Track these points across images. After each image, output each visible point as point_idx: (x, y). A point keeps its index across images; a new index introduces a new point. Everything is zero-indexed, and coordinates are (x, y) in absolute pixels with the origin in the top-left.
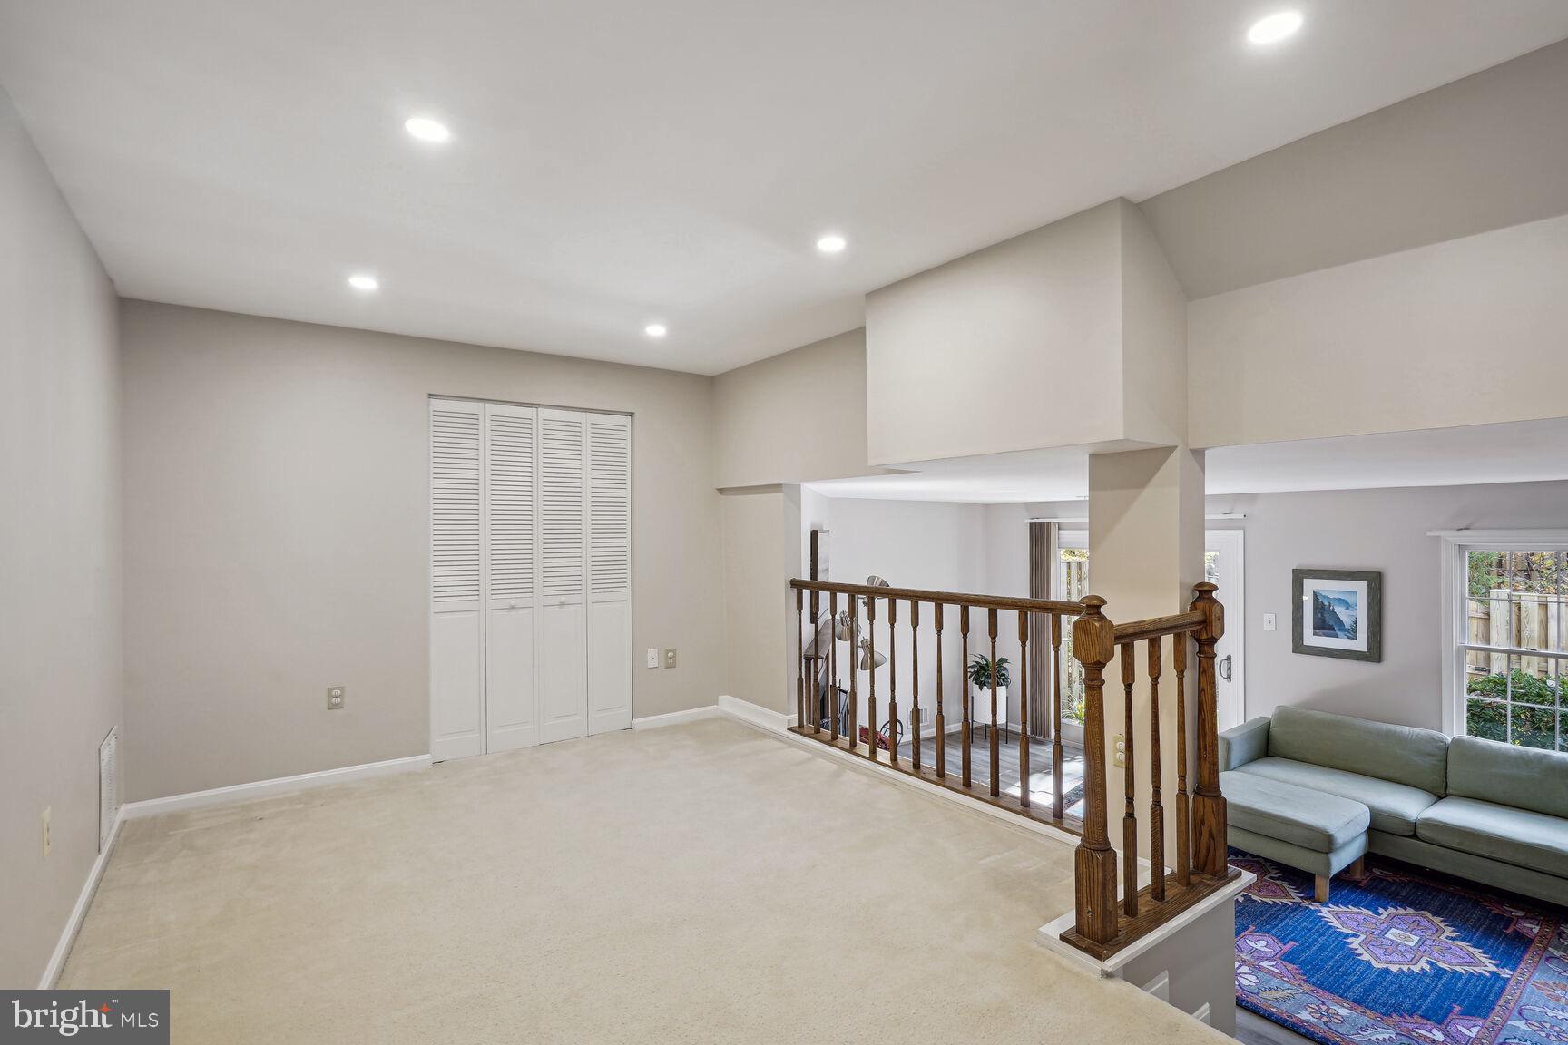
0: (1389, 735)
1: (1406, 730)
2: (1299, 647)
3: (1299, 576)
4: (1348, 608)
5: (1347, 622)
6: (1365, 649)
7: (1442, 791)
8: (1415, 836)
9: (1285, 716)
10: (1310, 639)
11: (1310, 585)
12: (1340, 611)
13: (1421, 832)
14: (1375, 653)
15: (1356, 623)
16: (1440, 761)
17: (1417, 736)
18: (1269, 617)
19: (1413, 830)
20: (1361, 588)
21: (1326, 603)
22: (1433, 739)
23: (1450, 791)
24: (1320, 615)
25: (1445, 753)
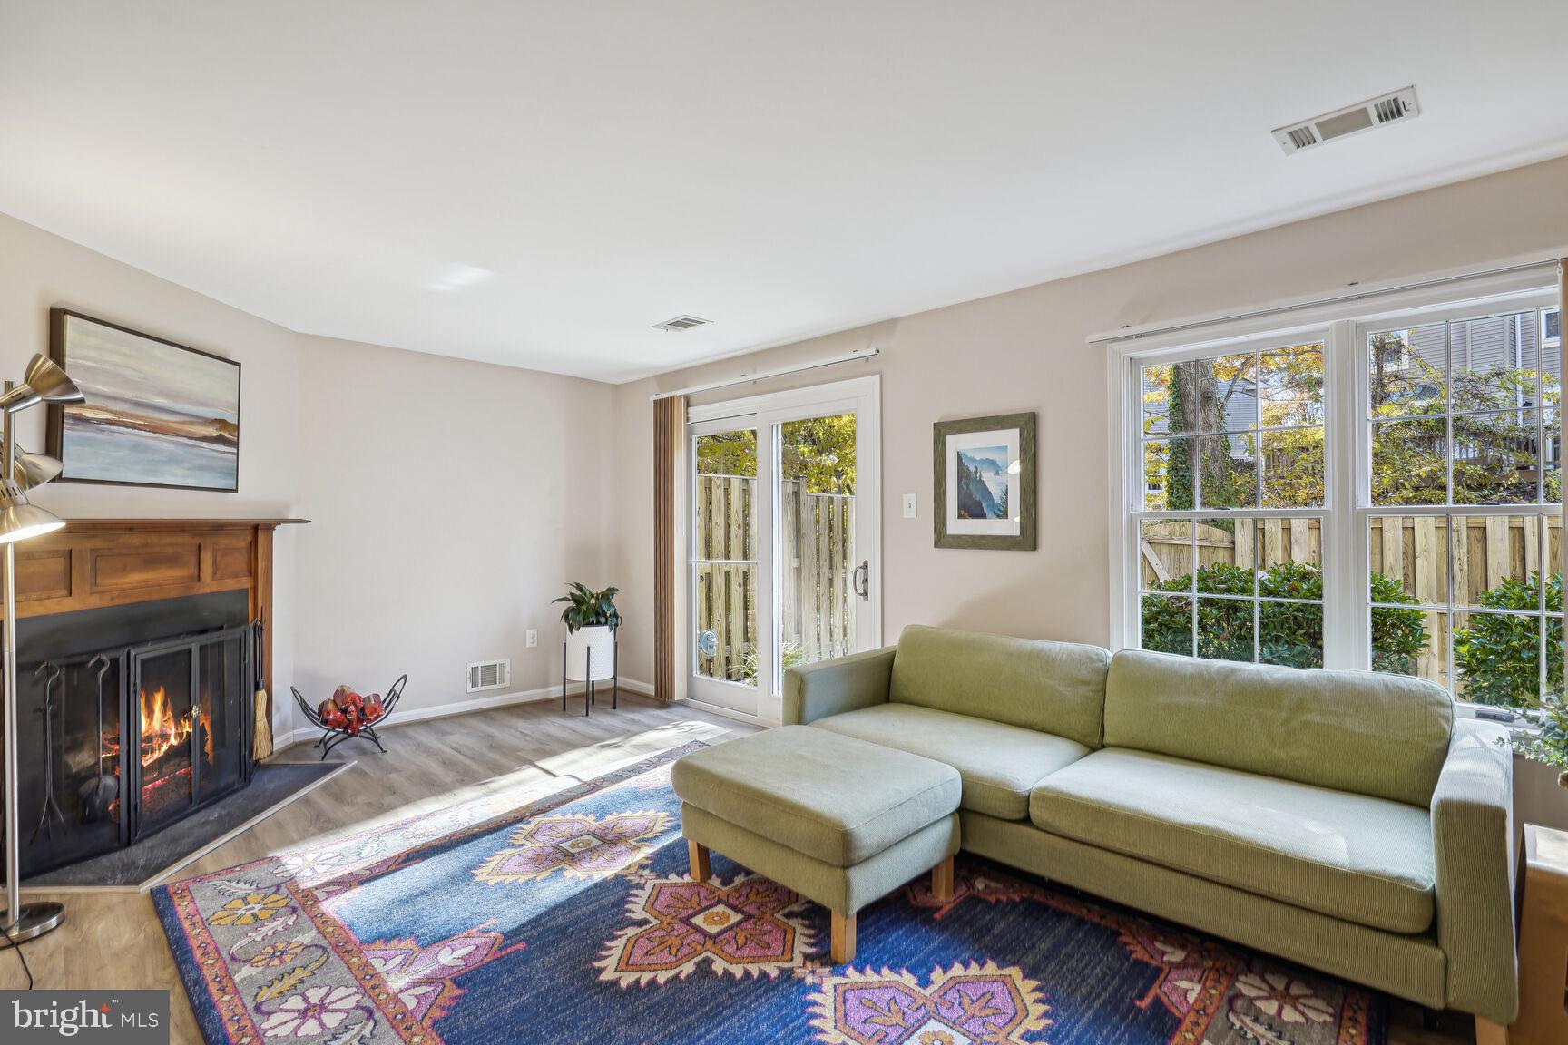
0: (1035, 656)
1: (1057, 647)
2: (942, 539)
3: (942, 431)
4: (997, 473)
5: (996, 493)
6: (1016, 532)
7: (1097, 741)
8: (1027, 820)
9: (913, 639)
10: (956, 526)
11: (955, 443)
12: (988, 477)
13: (1035, 812)
14: (1028, 539)
15: (1006, 493)
16: (1098, 692)
17: (1069, 655)
18: (910, 498)
19: (1023, 811)
20: (1010, 438)
21: (972, 469)
22: (1090, 658)
23: (1108, 739)
24: (965, 488)
25: (1100, 681)
